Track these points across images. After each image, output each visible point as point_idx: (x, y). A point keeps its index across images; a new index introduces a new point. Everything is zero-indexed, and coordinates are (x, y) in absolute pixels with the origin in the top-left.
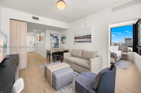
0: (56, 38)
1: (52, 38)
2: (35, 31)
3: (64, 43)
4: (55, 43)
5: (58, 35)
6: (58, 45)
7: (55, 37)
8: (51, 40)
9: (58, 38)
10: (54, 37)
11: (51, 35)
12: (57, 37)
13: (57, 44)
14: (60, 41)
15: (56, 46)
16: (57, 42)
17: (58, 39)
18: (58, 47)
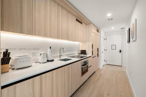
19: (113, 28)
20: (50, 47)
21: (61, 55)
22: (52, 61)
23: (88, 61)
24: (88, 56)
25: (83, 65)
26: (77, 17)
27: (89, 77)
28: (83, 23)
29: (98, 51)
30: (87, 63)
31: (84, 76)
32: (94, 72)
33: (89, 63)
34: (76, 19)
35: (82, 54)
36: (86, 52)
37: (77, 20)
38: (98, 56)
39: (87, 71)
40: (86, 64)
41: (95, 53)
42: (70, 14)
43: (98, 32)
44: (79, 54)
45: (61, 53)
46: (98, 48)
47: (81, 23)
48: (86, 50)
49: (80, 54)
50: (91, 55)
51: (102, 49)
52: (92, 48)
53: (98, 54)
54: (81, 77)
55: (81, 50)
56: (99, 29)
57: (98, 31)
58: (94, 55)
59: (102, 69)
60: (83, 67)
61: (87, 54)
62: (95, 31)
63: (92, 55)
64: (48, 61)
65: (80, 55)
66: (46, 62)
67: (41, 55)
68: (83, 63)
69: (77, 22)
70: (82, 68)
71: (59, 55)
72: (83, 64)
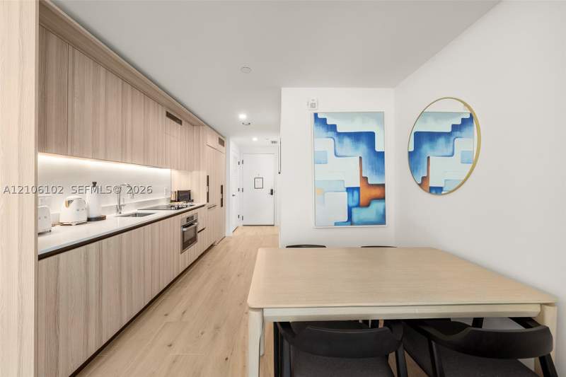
0: (363, 149)
1: (326, 143)
2: (243, 117)
3: (438, 190)
4: (350, 190)
5: (379, 117)
6: (376, 206)
7: (356, 137)
8: (319, 160)
9: (378, 148)
10: (347, 141)
11: (320, 121)
12: (370, 137)
13: (366, 194)
14: (396, 173)
15: (358, 214)
16: (373, 180)
17: (381, 155)
18: (382, 220)
19: (255, 139)
20: (95, 184)
21: (121, 203)
22: (102, 218)
23: (197, 217)
24: (196, 205)
25: (185, 226)
26: (169, 108)
27: (200, 257)
28: (183, 122)
29: (222, 193)
30: (196, 221)
31: (187, 251)
32: (212, 246)
33: (199, 221)
34: (167, 113)
35: (178, 201)
36: (190, 195)
37: (169, 115)
38: (222, 206)
39: (194, 240)
40: (191, 224)
41: (215, 199)
42: (151, 101)
43: (224, 146)
44: (172, 201)
45: (121, 200)
46: (222, 186)
47: (180, 122)
48: (191, 192)
49: (175, 201)
50: (205, 202)
51: (231, 189)
52: (208, 185)
53: (222, 200)
54: (181, 253)
55: (178, 191)
56: (224, 137)
57: (222, 142)
58: (211, 203)
59: (231, 238)
60: (185, 229)
61: (193, 201)
62: (215, 143)
63: (208, 201)
64: (89, 220)
65: (176, 203)
66: (86, 223)
67: (71, 205)
68: (186, 220)
69: (169, 119)
70: (184, 232)
71: (117, 204)
72: (185, 223)
